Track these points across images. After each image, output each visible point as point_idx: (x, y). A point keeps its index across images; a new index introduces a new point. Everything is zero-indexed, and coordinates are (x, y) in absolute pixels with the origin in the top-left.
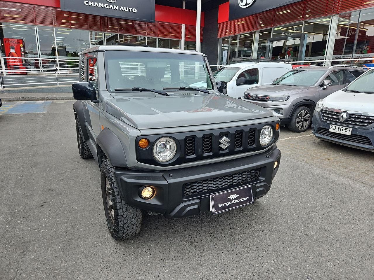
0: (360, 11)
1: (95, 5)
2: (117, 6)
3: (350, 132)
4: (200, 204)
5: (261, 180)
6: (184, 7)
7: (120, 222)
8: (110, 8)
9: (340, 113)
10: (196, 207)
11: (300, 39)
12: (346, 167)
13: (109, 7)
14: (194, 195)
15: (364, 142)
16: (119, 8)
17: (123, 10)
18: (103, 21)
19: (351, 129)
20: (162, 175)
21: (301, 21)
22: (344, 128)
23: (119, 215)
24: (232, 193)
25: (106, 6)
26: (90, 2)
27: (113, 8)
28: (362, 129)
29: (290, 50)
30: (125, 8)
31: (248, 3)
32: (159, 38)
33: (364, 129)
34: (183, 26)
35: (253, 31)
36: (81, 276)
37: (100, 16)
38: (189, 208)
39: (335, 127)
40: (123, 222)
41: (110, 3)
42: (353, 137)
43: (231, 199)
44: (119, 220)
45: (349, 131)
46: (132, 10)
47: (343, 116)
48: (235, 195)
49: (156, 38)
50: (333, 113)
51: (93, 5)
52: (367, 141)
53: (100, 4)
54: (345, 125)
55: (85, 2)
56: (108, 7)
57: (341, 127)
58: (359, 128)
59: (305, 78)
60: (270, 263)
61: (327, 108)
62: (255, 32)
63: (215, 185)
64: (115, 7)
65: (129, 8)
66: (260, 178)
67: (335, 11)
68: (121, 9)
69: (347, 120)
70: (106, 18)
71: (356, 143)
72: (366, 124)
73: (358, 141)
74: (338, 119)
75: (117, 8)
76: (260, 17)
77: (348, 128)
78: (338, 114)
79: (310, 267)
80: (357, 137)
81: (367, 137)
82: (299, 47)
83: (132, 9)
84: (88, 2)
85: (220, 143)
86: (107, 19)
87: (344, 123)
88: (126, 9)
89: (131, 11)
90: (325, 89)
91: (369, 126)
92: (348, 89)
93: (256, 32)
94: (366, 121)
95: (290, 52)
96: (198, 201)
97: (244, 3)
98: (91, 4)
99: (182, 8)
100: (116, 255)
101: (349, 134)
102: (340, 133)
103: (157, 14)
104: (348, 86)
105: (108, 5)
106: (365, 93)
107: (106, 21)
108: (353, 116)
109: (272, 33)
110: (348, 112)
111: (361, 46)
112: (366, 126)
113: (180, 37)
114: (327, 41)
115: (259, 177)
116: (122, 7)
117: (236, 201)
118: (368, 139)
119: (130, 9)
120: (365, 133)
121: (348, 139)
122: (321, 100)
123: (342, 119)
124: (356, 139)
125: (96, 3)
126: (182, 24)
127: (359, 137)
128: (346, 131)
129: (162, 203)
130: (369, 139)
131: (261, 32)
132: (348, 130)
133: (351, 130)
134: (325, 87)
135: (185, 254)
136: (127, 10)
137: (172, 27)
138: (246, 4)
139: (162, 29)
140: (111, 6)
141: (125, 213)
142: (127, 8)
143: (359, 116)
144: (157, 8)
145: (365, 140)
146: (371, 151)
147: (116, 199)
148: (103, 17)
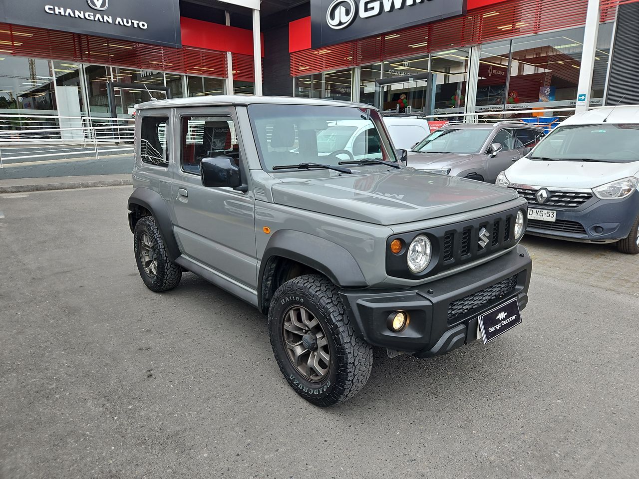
0: (511, 40)
1: (67, 14)
2: (110, 17)
3: (555, 217)
4: (466, 331)
5: (519, 289)
6: (228, 23)
7: (350, 375)
8: (96, 19)
9: (537, 191)
10: (462, 335)
11: (426, 81)
12: (559, 267)
13: (94, 18)
14: (455, 319)
15: (574, 230)
16: (114, 20)
17: (122, 23)
18: (80, 43)
19: (555, 212)
20: (417, 293)
21: (425, 54)
22: (545, 211)
23: (349, 362)
24: (500, 311)
25: (89, 15)
26: (56, 8)
27: (101, 20)
28: (570, 211)
29: (403, 97)
30: (125, 20)
31: (343, 21)
32: (187, 75)
33: (573, 211)
34: (229, 56)
35: (350, 67)
36: (310, 467)
37: (73, 33)
38: (455, 339)
39: (531, 211)
40: (354, 374)
41: (96, 11)
42: (558, 224)
43: (500, 319)
44: (349, 370)
45: (552, 216)
46: (138, 24)
47: (541, 195)
48: (503, 312)
49: (180, 75)
50: (526, 191)
51: (63, 13)
52: (577, 228)
53: (77, 13)
54: (546, 208)
55: (47, 8)
56: (92, 18)
57: (540, 210)
58: (566, 211)
59: (455, 141)
60: (557, 404)
61: (516, 184)
62: (354, 69)
63: (477, 302)
64: (105, 17)
65: (133, 21)
66: (516, 287)
67: (475, 39)
68: (117, 23)
69: (548, 200)
70: (83, 38)
71: (563, 232)
72: (575, 205)
73: (564, 229)
74: (535, 199)
75: (110, 21)
76: (360, 44)
77: (551, 211)
78: (533, 192)
79: (606, 400)
80: (563, 224)
81: (579, 223)
82: (425, 91)
83: (138, 22)
84: (52, 7)
85: (480, 239)
86: (87, 39)
87: (543, 204)
88: (128, 23)
89: (136, 26)
90: (493, 156)
91: (580, 206)
92: (533, 156)
93: (356, 69)
94: (575, 200)
95: (402, 100)
96: (462, 327)
97: (336, 22)
98: (60, 11)
99: (224, 23)
100: (337, 429)
101: (553, 220)
102: (540, 219)
103: (183, 32)
104: (532, 151)
105: (92, 14)
106: (560, 160)
107: (84, 43)
108: (556, 194)
109: (381, 72)
110: (549, 189)
111: (500, 91)
112: (575, 207)
113: (224, 74)
114: (466, 82)
115: (515, 285)
116: (119, 19)
117: (505, 322)
118: (579, 226)
119: (135, 22)
120: (576, 217)
121: (550, 227)
122: (502, 173)
123: (541, 199)
124: (562, 226)
125: (69, 11)
126: (226, 52)
127: (566, 224)
128: (549, 216)
129: (421, 335)
130: (581, 225)
131: (362, 68)
132: (551, 214)
133: (555, 214)
134: (494, 154)
135: (438, 411)
136: (130, 24)
137: (208, 56)
138: (340, 23)
139: (189, 60)
140: (98, 16)
141: (357, 359)
142: (130, 21)
143: (565, 194)
144: (183, 23)
145: (575, 228)
146: (585, 242)
147: (343, 338)
148: (79, 35)
